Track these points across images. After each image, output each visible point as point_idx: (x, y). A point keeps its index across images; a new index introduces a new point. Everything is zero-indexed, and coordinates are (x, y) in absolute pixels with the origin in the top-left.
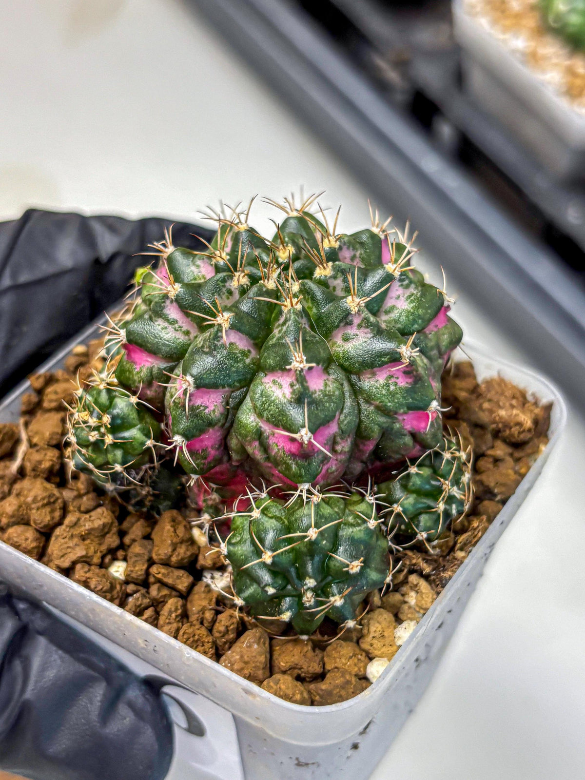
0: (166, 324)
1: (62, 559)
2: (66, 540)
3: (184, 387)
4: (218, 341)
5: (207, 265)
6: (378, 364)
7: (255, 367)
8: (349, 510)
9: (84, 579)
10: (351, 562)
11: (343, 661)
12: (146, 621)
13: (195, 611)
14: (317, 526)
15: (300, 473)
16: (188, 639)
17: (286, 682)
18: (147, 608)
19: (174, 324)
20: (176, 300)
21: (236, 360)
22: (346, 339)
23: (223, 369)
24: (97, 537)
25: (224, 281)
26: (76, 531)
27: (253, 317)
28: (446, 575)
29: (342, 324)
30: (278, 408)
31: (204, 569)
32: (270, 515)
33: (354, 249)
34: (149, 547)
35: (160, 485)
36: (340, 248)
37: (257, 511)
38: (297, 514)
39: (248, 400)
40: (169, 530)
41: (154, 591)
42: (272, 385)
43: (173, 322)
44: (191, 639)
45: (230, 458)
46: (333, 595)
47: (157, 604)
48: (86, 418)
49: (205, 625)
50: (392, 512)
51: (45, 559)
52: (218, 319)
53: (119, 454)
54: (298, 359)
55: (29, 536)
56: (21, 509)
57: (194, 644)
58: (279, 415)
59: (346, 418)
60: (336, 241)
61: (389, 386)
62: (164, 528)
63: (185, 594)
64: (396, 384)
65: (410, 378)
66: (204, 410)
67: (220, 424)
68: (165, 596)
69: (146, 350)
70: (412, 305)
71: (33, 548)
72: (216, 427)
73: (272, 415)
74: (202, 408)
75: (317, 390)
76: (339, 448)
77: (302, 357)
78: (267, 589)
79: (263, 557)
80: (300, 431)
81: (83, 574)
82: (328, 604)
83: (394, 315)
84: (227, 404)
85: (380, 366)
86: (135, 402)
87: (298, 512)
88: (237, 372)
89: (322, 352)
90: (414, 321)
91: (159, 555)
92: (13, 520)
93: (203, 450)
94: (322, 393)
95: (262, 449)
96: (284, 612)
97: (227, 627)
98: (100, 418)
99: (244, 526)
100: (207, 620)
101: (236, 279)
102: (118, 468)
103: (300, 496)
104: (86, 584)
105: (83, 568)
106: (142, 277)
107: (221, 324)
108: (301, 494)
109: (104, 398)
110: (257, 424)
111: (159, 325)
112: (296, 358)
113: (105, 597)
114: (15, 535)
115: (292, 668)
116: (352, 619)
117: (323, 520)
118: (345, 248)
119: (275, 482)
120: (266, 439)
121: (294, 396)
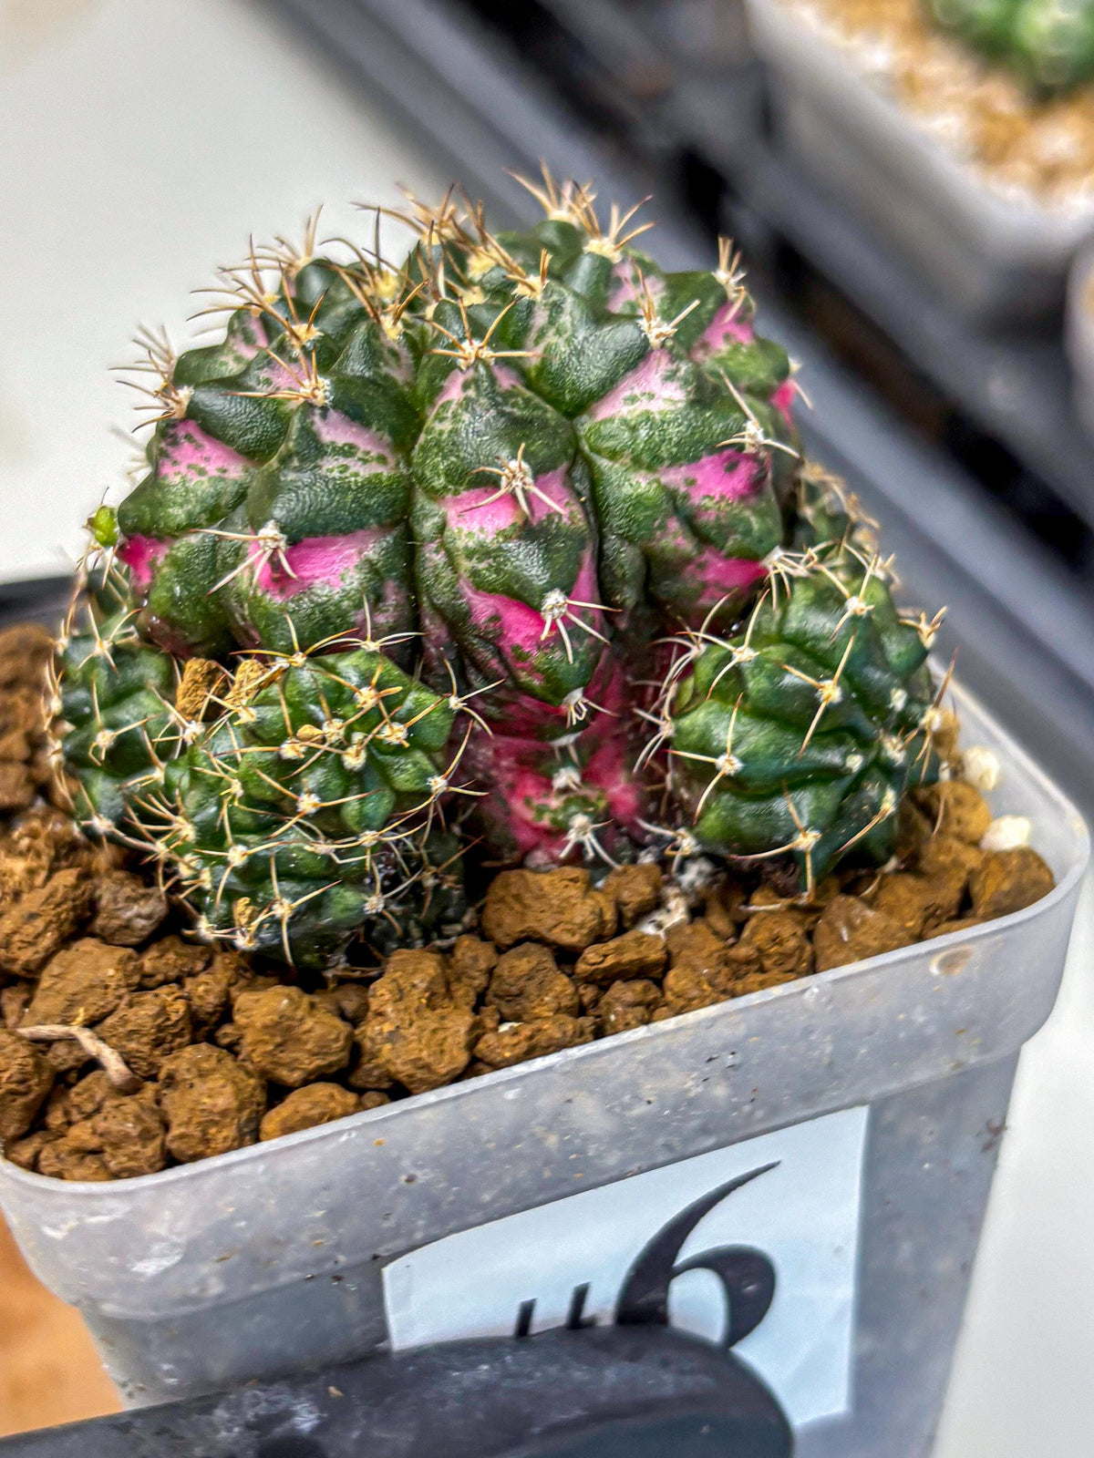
0: (342, 461)
1: (446, 1058)
2: (417, 1024)
19: (354, 454)
20: (335, 403)
26: (414, 1003)
30: (682, 424)
37: (741, 649)
39: (603, 463)
42: (632, 406)
43: (348, 451)
55: (325, 1094)
73: (677, 444)
78: (847, 765)
79: (824, 698)
84: (579, 495)
95: (686, 528)
110: (658, 485)
120: (686, 500)
121: (689, 388)
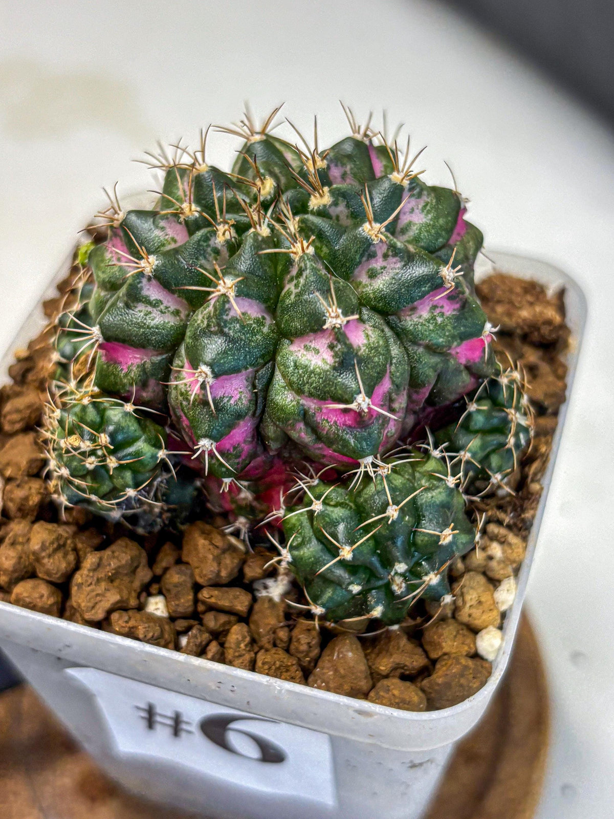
0: (149, 309)
1: (93, 611)
2: (92, 587)
3: (201, 380)
4: (227, 315)
5: (173, 224)
6: (419, 296)
7: (275, 335)
8: (420, 473)
9: (127, 629)
10: (441, 532)
11: (450, 643)
12: (213, 659)
13: (264, 633)
14: (396, 503)
15: (362, 447)
16: (270, 669)
17: (396, 687)
18: (208, 644)
19: (158, 306)
20: (156, 277)
21: (254, 334)
22: (373, 275)
23: (241, 347)
24: (126, 574)
25: (206, 239)
26: (101, 574)
27: (258, 276)
28: (527, 515)
29: (364, 259)
30: (322, 378)
31: (253, 580)
32: (332, 503)
33: (343, 165)
34: (188, 572)
35: (174, 497)
36: (329, 167)
37: (318, 502)
38: (366, 494)
39: (278, 377)
40: (204, 545)
41: (211, 621)
42: (305, 353)
43: (155, 304)
44: (273, 667)
45: (266, 448)
46: (426, 574)
47: (219, 636)
48: (76, 444)
49: (280, 646)
50: (460, 461)
51: (68, 614)
52: (219, 287)
53: (128, 475)
54: (333, 315)
55: (42, 592)
56: (23, 560)
57: (278, 672)
58: (325, 386)
59: (398, 369)
60: (322, 160)
61: (435, 319)
62: (196, 545)
63: (245, 615)
64: (442, 314)
65: (457, 303)
66: (228, 401)
67: (250, 413)
68: (224, 624)
69: (132, 345)
70: (430, 216)
71: (51, 605)
72: (247, 418)
73: (315, 388)
74: (226, 400)
75: (361, 345)
76: (396, 406)
77: (336, 311)
78: (351, 588)
79: (341, 554)
80: (355, 398)
81: (124, 625)
82: (423, 586)
83: (413, 232)
84: (254, 387)
85: (422, 297)
86: (132, 410)
87: (365, 491)
88: (257, 346)
89: (352, 297)
90: (438, 235)
91: (205, 575)
92: (16, 575)
93: (235, 448)
94: (367, 347)
95: (309, 430)
96: (374, 607)
97: (309, 643)
98: (93, 440)
99: (302, 523)
100: (281, 640)
101: (220, 233)
102: (131, 492)
103: (366, 473)
104: (131, 634)
105: (121, 617)
106: (87, 256)
107: (225, 294)
108: (366, 470)
109: (92, 414)
110: (298, 403)
111: (140, 311)
112: (330, 315)
113: (158, 645)
114: (25, 594)
115: (394, 669)
116: (448, 593)
117: (398, 493)
118: (332, 166)
119: (327, 463)
120: (313, 417)
121: (337, 360)
